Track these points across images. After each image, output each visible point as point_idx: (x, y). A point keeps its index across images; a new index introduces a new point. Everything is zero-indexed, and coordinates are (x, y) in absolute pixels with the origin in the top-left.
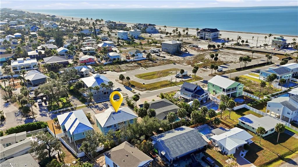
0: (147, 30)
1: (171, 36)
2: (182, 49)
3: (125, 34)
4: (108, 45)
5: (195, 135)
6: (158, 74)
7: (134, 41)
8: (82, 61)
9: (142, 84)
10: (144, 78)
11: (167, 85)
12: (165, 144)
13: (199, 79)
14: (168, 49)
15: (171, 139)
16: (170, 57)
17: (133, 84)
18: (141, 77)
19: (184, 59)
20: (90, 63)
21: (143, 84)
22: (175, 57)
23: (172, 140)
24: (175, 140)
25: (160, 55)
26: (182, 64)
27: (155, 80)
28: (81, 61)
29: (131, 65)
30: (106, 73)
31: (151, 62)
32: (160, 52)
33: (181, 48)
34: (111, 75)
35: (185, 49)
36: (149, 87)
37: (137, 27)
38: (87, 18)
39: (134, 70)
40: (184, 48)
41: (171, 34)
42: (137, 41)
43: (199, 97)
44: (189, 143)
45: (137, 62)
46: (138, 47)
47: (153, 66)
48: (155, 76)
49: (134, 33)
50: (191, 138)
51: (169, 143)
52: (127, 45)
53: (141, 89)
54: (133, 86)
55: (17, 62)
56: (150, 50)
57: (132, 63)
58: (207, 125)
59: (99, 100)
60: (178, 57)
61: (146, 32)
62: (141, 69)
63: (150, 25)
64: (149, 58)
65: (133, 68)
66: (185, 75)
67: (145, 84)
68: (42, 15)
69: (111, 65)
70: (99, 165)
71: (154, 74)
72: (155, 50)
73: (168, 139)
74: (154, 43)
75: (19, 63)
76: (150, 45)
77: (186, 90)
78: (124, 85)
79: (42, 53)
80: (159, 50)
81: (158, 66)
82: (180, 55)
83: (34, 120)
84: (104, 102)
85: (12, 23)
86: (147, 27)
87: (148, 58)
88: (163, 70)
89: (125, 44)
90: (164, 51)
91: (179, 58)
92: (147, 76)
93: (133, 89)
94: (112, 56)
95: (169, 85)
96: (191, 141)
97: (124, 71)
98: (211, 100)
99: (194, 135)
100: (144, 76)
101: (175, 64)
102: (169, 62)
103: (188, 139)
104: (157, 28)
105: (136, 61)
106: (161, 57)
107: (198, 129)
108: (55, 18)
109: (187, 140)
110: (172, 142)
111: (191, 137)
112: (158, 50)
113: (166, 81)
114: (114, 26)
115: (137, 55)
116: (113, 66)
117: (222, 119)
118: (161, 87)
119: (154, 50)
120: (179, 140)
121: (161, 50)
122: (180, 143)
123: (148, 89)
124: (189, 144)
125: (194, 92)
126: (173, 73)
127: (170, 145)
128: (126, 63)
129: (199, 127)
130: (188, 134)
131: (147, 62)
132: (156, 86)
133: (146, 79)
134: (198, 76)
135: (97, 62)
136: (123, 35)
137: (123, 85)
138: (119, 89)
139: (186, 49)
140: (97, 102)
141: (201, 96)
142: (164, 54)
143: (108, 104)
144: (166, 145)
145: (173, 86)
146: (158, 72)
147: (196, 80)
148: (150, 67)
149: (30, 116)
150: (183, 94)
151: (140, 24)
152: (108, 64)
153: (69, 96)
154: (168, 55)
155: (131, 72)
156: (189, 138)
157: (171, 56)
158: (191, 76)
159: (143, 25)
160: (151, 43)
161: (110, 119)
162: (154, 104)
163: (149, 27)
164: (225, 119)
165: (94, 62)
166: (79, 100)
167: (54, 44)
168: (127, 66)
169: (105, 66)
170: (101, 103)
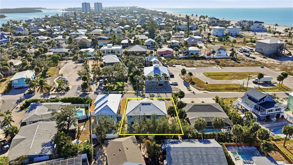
0: (252, 27)
1: (280, 36)
2: (283, 51)
3: (221, 30)
4: (193, 40)
5: (217, 155)
6: (233, 74)
7: (229, 38)
8: (160, 52)
9: (204, 83)
10: (213, 77)
11: (235, 89)
12: (171, 152)
13: (285, 90)
14: (263, 49)
15: (181, 149)
16: (262, 59)
17: (194, 81)
18: (209, 75)
19: (281, 63)
20: (167, 55)
21: (206, 82)
22: (269, 59)
23: (183, 150)
24: (187, 152)
25: (249, 55)
26: (273, 69)
27: (225, 81)
28: (158, 52)
29: (208, 62)
30: (175, 66)
31: (234, 62)
32: (252, 52)
33: (282, 49)
34: (178, 69)
35: (289, 51)
36: (209, 88)
37: (240, 24)
38: (192, 15)
39: (207, 67)
40: (287, 50)
41: (280, 33)
42: (232, 39)
43: (264, 110)
44: (203, 161)
45: (216, 60)
46: (229, 45)
47: (232, 66)
48: (227, 77)
49: (232, 30)
50: (209, 156)
51: (177, 153)
52: (218, 41)
53: (199, 88)
54: (193, 83)
55: (107, 47)
56: (240, 49)
57: (209, 60)
58: (256, 148)
59: (150, 90)
60: (274, 60)
61: (249, 30)
62: (215, 67)
63: (256, 22)
64: (233, 57)
65: (207, 65)
66: (268, 82)
67: (208, 83)
68: (157, 11)
69: (186, 59)
70: (103, 151)
71: (226, 75)
72: (247, 49)
73: (177, 147)
74: (251, 42)
75: (108, 47)
76: (245, 44)
77: (250, 98)
78: (185, 81)
79: (131, 42)
80: (252, 49)
81: (239, 67)
82: (277, 58)
83: (87, 96)
84: (153, 93)
85: (130, 17)
86: (252, 25)
87: (231, 57)
88: (241, 73)
89: (216, 40)
90: (258, 52)
91: (274, 62)
92: (217, 75)
93: (191, 86)
94: (190, 51)
95: (237, 90)
96: (208, 160)
97: (194, 67)
98: (285, 119)
99: (215, 154)
100: (213, 74)
101: (263, 67)
102: (257, 64)
103: (205, 157)
104: (266, 26)
105: (216, 58)
106: (250, 57)
107: (238, 150)
108: (165, 15)
109: (202, 157)
110: (180, 153)
111: (211, 155)
112: (250, 49)
113: (237, 85)
114: (216, 23)
115: (220, 52)
116: (187, 61)
117: (285, 147)
118: (226, 90)
119: (244, 49)
120: (192, 153)
121: (254, 50)
122: (191, 157)
123: (207, 89)
124: (202, 163)
125: (259, 103)
126: (253, 77)
127: (176, 155)
128: (203, 59)
129: (242, 148)
130: (207, 150)
131: (229, 61)
132: (220, 88)
133: (213, 78)
134: (286, 86)
135: (175, 55)
136: (218, 32)
137: (183, 81)
138: (176, 83)
139: (290, 53)
140: (147, 92)
141: (267, 110)
142: (256, 54)
143: (155, 95)
144: (171, 154)
145: (242, 92)
146: (234, 74)
147: (280, 90)
148: (227, 66)
149: (87, 91)
150: (245, 102)
151: (244, 21)
152: (183, 58)
153: (128, 81)
154: (262, 56)
155: (202, 69)
156: (207, 155)
157: (264, 58)
158: (276, 85)
159: (248, 22)
160: (247, 42)
161: (137, 109)
162: (197, 106)
163: (255, 24)
164: (291, 149)
165: (171, 55)
166: (133, 86)
167: (147, 35)
168: (202, 62)
169: (179, 59)
170: (150, 93)
